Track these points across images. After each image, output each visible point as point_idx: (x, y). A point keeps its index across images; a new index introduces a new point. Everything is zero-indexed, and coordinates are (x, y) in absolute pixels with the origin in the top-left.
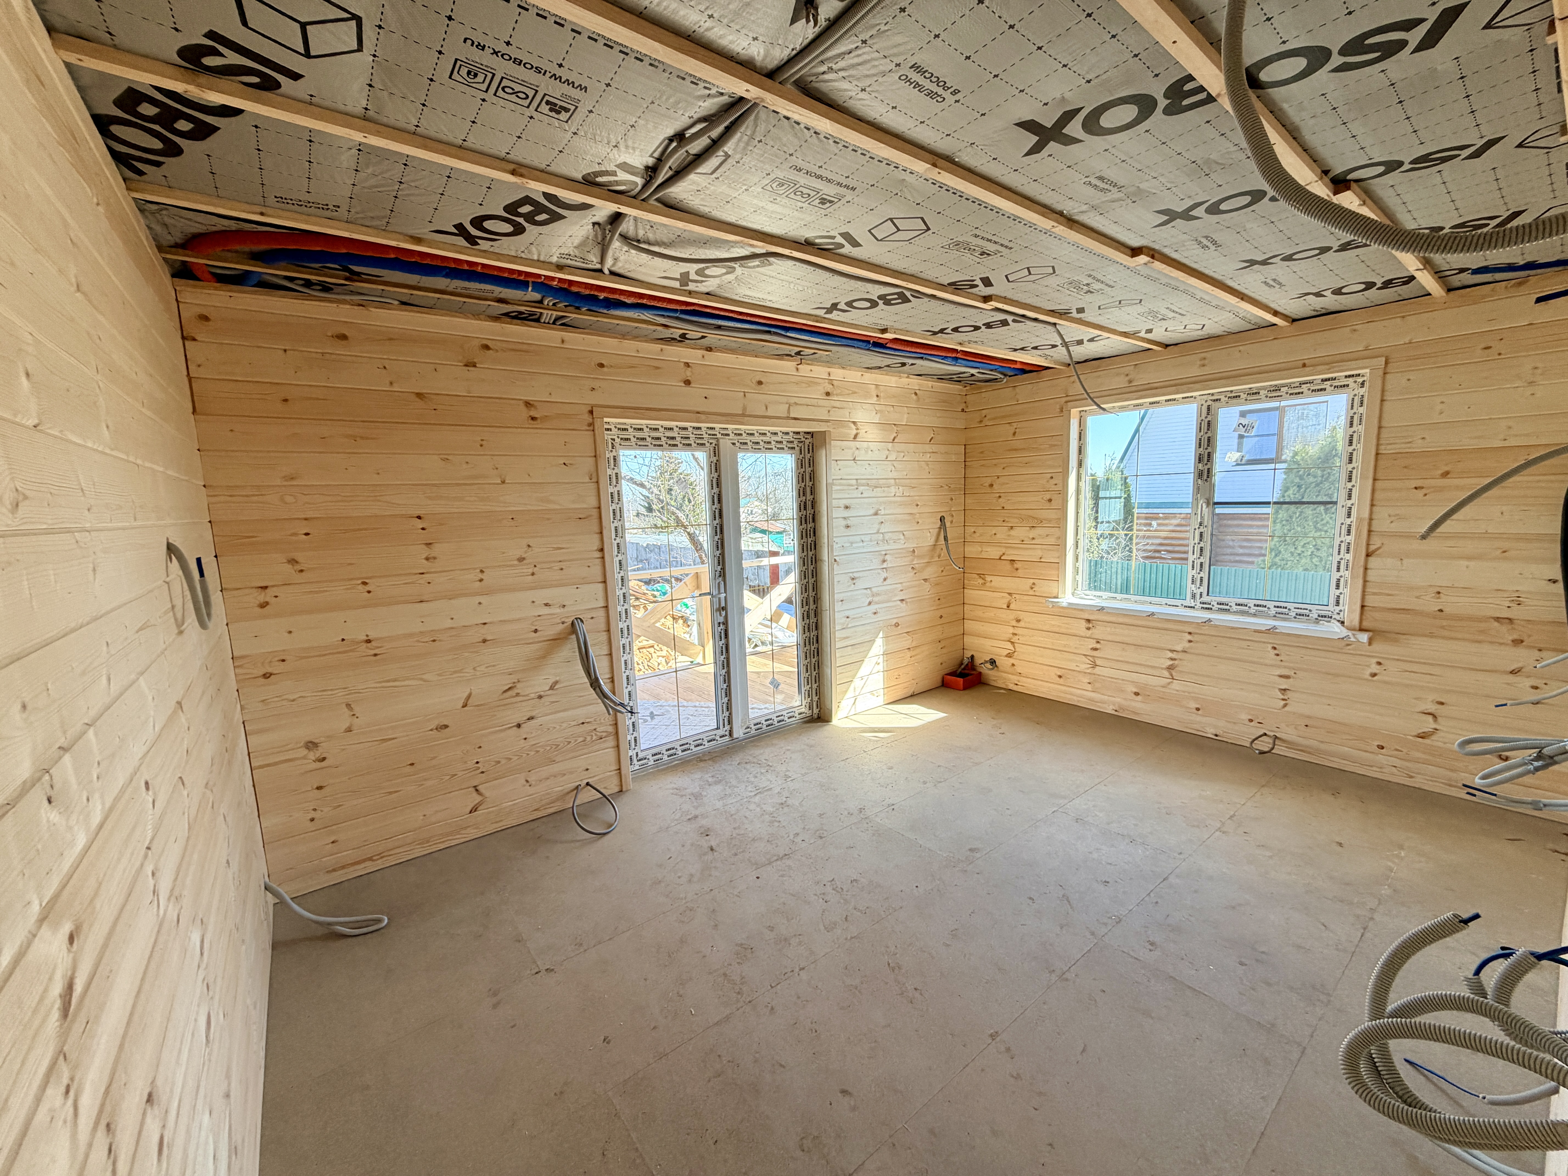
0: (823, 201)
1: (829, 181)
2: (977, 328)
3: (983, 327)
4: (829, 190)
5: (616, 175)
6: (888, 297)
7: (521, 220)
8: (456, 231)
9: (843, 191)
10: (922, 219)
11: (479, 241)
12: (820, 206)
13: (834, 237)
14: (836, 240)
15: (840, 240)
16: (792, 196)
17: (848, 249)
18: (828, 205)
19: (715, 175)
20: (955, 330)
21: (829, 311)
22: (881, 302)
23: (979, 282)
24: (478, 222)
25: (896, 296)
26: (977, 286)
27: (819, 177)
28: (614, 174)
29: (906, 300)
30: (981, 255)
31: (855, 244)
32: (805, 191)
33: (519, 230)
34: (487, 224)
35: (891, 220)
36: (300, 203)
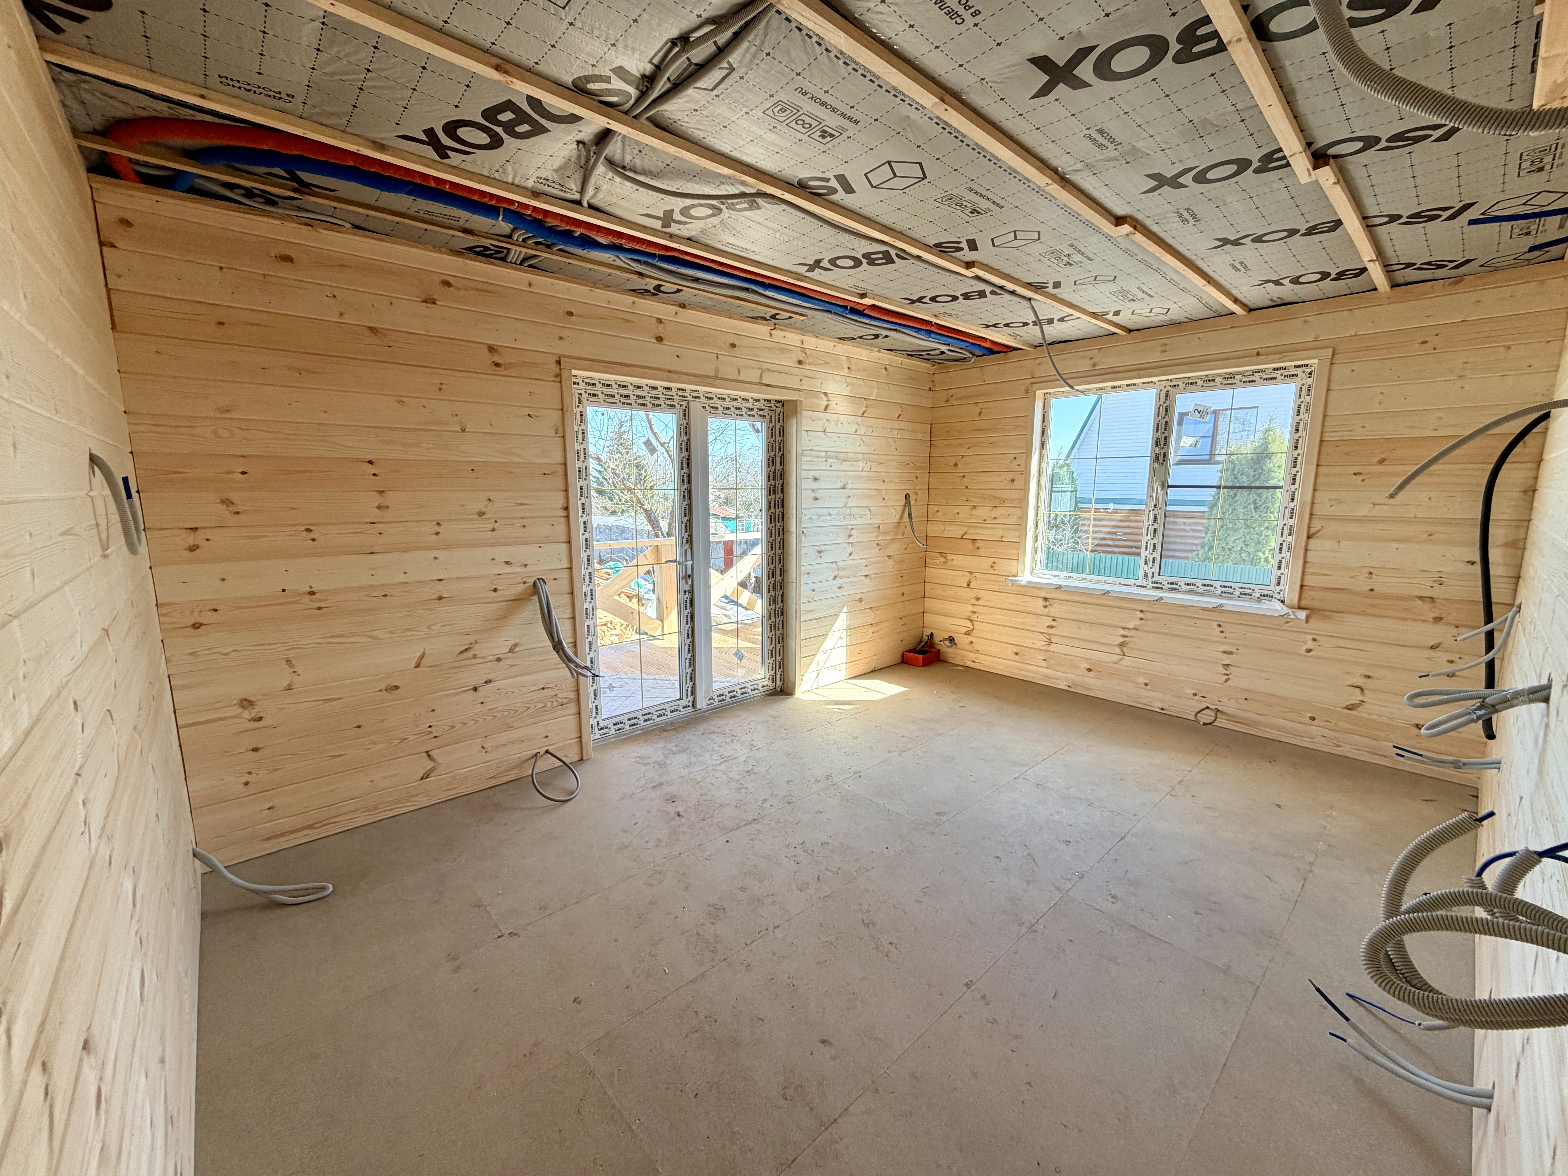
0: (824, 134)
1: (834, 110)
2: (955, 298)
3: (961, 298)
4: (832, 121)
5: (610, 83)
6: (873, 256)
7: (499, 130)
8: (425, 139)
9: (845, 123)
10: (920, 164)
11: (450, 153)
12: (820, 139)
13: (827, 180)
14: (830, 184)
15: (834, 183)
16: (793, 124)
17: (840, 196)
18: (829, 139)
19: (715, 92)
20: (934, 299)
21: (811, 268)
22: (864, 261)
23: (964, 245)
24: (451, 128)
25: (881, 256)
26: (962, 249)
27: (824, 104)
28: (608, 80)
29: (890, 261)
30: (972, 213)
31: (849, 190)
32: (807, 120)
33: (496, 143)
34: (462, 132)
35: (889, 162)
36: (248, 87)
